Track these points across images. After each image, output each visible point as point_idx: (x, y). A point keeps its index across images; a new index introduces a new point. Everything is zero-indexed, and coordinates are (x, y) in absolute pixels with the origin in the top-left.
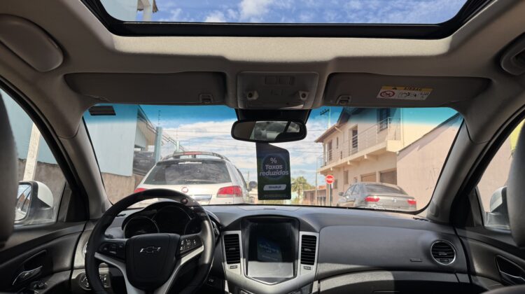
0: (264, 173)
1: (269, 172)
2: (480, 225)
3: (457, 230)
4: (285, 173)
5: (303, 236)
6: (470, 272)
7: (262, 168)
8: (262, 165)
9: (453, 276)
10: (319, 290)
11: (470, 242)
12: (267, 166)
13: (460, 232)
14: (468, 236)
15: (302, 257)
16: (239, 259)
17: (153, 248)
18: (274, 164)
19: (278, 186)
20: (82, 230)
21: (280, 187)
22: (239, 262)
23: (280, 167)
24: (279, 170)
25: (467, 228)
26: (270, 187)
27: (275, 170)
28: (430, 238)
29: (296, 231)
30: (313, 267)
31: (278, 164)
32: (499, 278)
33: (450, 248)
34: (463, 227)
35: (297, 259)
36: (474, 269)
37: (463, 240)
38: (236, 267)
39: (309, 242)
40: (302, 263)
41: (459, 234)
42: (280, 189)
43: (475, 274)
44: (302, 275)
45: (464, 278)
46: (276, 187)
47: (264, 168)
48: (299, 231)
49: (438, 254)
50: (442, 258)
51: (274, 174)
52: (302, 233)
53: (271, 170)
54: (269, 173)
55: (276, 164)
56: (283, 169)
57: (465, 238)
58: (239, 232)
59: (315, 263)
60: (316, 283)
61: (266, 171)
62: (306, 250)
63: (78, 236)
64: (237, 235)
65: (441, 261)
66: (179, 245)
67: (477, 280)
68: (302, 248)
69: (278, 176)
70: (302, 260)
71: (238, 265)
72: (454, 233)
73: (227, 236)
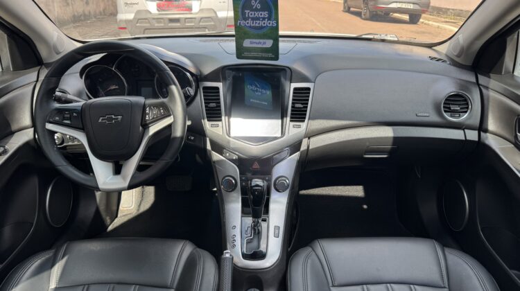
0: (243, 23)
1: (250, 21)
2: (509, 72)
3: (479, 76)
4: (272, 23)
5: (295, 89)
6: (482, 128)
7: (240, 14)
8: (240, 10)
9: (461, 132)
10: (308, 147)
11: (492, 94)
12: (247, 11)
13: (482, 80)
14: (490, 87)
15: (292, 114)
16: (221, 117)
17: (113, 117)
18: (256, 10)
19: (262, 41)
20: (35, 79)
21: (264, 43)
22: (221, 120)
23: (265, 14)
24: (264, 19)
25: (491, 75)
26: (251, 43)
27: (258, 19)
28: (446, 87)
29: (286, 84)
30: (304, 125)
31: (262, 9)
32: (513, 140)
33: (466, 100)
34: (487, 74)
35: (286, 117)
36: (487, 125)
37: (484, 91)
38: (218, 126)
39: (302, 94)
40: (291, 121)
41: (480, 82)
42: (264, 46)
43: (486, 131)
44: (290, 134)
45: (472, 135)
46: (259, 43)
47: (243, 14)
48: (291, 83)
49: (449, 108)
50: (453, 112)
51: (257, 24)
52: (294, 85)
53: (253, 19)
54: (250, 23)
55: (259, 10)
56: (269, 19)
57: (487, 88)
58: (220, 85)
59: (306, 120)
60: (305, 141)
61: (245, 19)
62: (297, 105)
63: (31, 87)
64: (217, 88)
65: (451, 116)
66: (144, 114)
67: (487, 138)
68: (293, 103)
69: (262, 28)
70: (291, 118)
71: (220, 123)
72: (474, 80)
73: (205, 88)
